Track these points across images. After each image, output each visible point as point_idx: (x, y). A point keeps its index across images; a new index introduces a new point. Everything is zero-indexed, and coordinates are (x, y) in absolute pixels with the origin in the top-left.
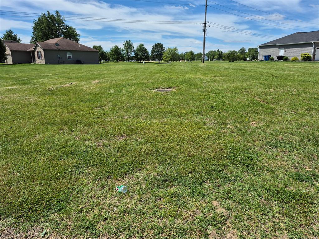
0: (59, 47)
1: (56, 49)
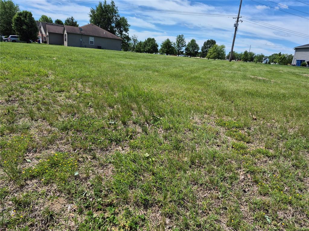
1: (79, 33)
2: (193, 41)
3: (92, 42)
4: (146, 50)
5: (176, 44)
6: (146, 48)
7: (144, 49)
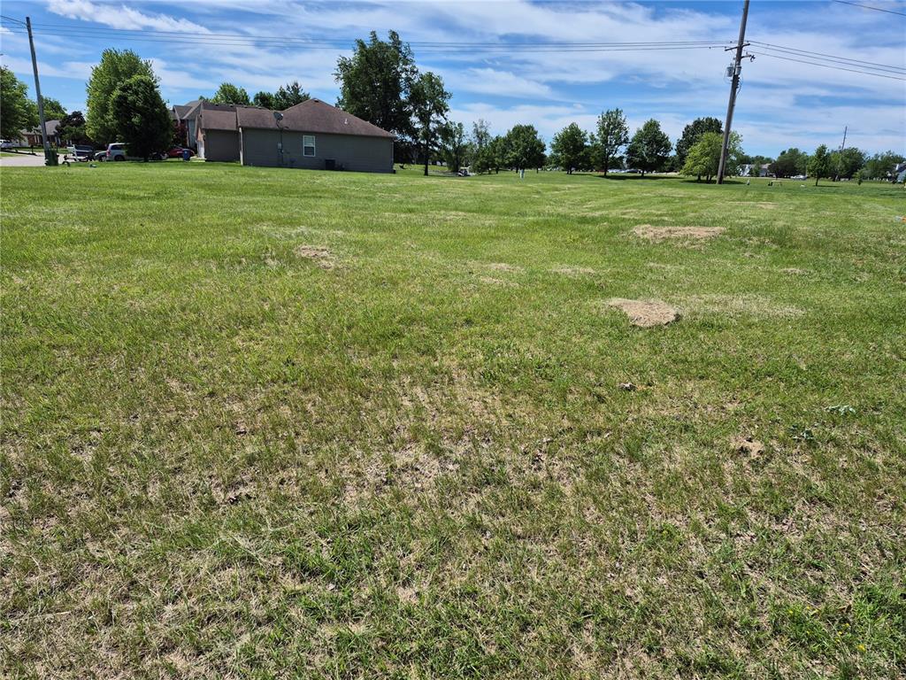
1: (273, 125)
2: (652, 127)
3: (309, 150)
4: (507, 162)
5: (597, 137)
6: (509, 155)
7: (503, 158)
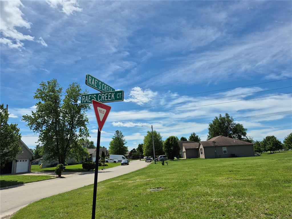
0: (216, 144)
1: (213, 145)
3: (225, 152)
7: (264, 148)
